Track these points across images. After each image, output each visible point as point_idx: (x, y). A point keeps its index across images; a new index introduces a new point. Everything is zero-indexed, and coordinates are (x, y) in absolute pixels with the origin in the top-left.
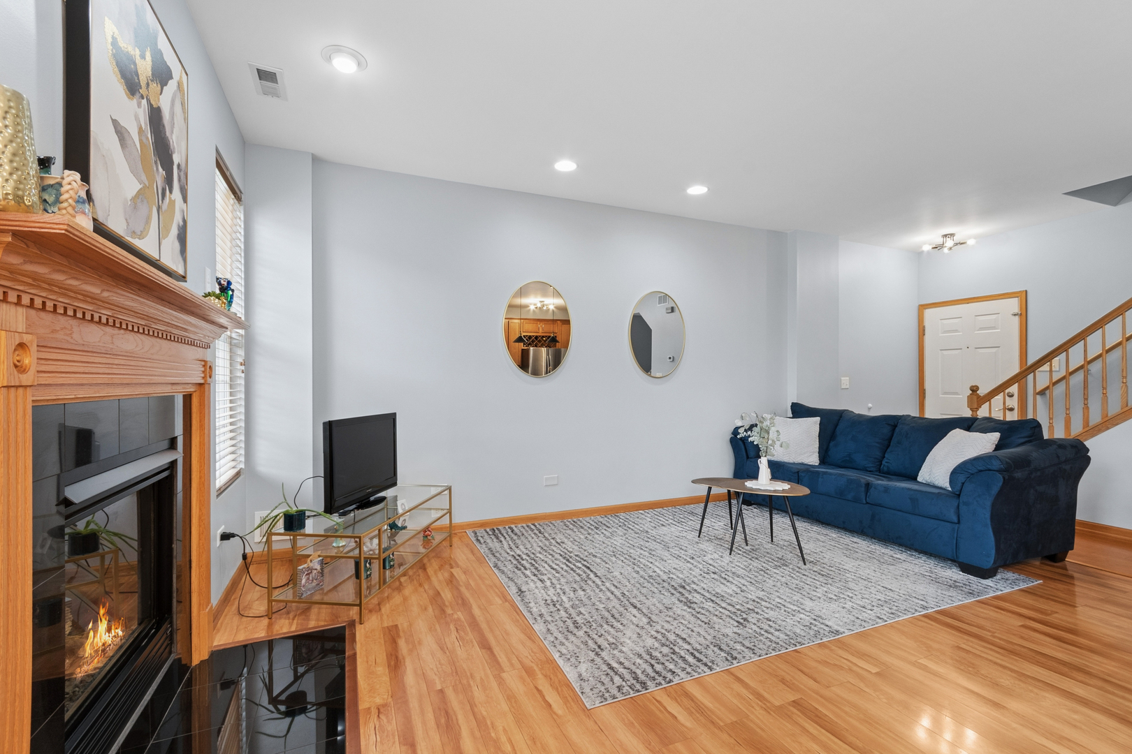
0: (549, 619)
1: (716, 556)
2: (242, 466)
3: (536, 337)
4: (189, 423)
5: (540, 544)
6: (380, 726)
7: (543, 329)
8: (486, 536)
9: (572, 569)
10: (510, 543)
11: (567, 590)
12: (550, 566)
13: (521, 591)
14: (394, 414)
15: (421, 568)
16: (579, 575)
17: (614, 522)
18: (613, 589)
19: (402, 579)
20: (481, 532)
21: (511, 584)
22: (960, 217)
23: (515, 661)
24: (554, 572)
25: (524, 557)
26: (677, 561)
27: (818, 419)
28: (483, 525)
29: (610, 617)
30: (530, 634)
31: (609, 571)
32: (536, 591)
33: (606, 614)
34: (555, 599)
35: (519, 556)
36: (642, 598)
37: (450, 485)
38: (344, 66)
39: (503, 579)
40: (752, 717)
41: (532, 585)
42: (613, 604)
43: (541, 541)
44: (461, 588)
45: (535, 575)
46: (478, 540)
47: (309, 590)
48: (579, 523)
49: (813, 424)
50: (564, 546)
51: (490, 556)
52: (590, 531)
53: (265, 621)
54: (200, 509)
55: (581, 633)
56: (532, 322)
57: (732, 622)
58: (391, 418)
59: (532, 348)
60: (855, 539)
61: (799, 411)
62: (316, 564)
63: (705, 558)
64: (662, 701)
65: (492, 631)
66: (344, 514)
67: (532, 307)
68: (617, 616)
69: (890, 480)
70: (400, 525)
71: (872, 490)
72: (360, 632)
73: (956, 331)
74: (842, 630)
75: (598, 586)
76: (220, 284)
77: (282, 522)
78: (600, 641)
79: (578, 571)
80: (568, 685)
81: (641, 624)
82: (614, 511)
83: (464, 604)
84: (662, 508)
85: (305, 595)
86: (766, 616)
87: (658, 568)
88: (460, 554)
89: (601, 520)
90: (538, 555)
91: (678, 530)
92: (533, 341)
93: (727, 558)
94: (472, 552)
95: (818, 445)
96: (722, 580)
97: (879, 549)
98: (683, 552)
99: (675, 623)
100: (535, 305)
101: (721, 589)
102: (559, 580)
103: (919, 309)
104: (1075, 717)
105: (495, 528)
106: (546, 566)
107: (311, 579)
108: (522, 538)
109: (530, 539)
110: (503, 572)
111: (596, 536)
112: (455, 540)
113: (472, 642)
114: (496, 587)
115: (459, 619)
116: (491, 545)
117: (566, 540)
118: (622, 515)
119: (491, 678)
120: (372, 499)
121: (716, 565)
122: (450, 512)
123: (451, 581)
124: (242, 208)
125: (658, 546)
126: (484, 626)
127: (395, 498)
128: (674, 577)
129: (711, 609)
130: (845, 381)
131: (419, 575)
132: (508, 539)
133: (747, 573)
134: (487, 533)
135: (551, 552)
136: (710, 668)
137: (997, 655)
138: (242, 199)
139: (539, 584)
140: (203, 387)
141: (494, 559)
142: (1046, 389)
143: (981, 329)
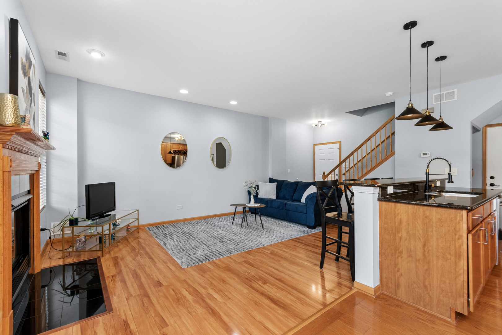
0: (174, 249)
1: (236, 229)
2: (46, 204)
3: (179, 151)
4: (32, 185)
5: (174, 229)
6: (113, 279)
7: (181, 148)
8: (153, 228)
9: (185, 236)
10: (163, 230)
11: (182, 242)
12: (177, 236)
13: (165, 243)
14: (115, 183)
15: (126, 240)
16: (187, 237)
17: (204, 222)
18: (198, 240)
19: (118, 244)
20: (151, 227)
21: (161, 241)
22: (323, 116)
23: (161, 261)
24: (178, 237)
25: (167, 234)
26: (222, 231)
27: (276, 183)
28: (152, 225)
29: (195, 247)
30: (167, 254)
31: (198, 235)
32: (171, 243)
33: (194, 247)
34: (177, 244)
35: (165, 233)
36: (207, 242)
37: (138, 209)
38: (96, 56)
39: (159, 241)
40: (231, 265)
41: (169, 241)
42: (197, 244)
43: (175, 229)
44: (142, 244)
45: (171, 238)
46: (149, 230)
47: (80, 247)
48: (190, 222)
49: (274, 185)
50: (183, 229)
51: (154, 234)
52: (194, 225)
53: (62, 260)
54: (37, 217)
55: (184, 252)
56: (177, 144)
57: (234, 245)
58: (113, 184)
59: (176, 156)
60: (283, 222)
61: (271, 180)
62: (83, 238)
63: (232, 230)
64: (206, 264)
65: (153, 254)
66: (94, 220)
67: (176, 139)
68: (197, 247)
69: (294, 202)
70: (117, 224)
71: (286, 205)
72: (102, 259)
73: (323, 153)
74: (265, 244)
75: (193, 240)
76: (44, 133)
77: (68, 222)
78: (190, 253)
79: (187, 236)
80: (178, 264)
81: (205, 248)
82: (204, 218)
83: (143, 248)
84: (223, 216)
85: (78, 249)
86: (245, 243)
87: (215, 234)
88: (142, 235)
89: (199, 221)
90: (173, 233)
91: (226, 223)
92: (177, 153)
93: (239, 229)
94: (147, 234)
95: (276, 192)
96: (235, 235)
97: (288, 224)
98: (225, 229)
99: (216, 247)
100: (178, 138)
101: (234, 238)
102: (179, 239)
103: (314, 146)
104: (313, 256)
105: (156, 226)
106: (175, 236)
107: (81, 243)
108: (168, 228)
109: (170, 228)
110: (159, 239)
111: (196, 226)
112: (140, 231)
113: (146, 258)
114: (156, 243)
115: (141, 253)
116: (155, 231)
117: (184, 228)
118: (207, 219)
119: (152, 265)
120: (105, 215)
121: (235, 231)
122: (138, 219)
123: (139, 243)
124: (45, 99)
125: (217, 228)
126: (151, 254)
127: (115, 215)
128: (220, 236)
129: (229, 243)
130: (289, 170)
131: (125, 242)
132: (162, 229)
133: (244, 233)
134: (154, 227)
135: (178, 232)
136: (223, 256)
137: (303, 246)
138: (45, 95)
139: (172, 241)
140: (38, 172)
141: (155, 235)
142: (345, 173)
143: (330, 153)
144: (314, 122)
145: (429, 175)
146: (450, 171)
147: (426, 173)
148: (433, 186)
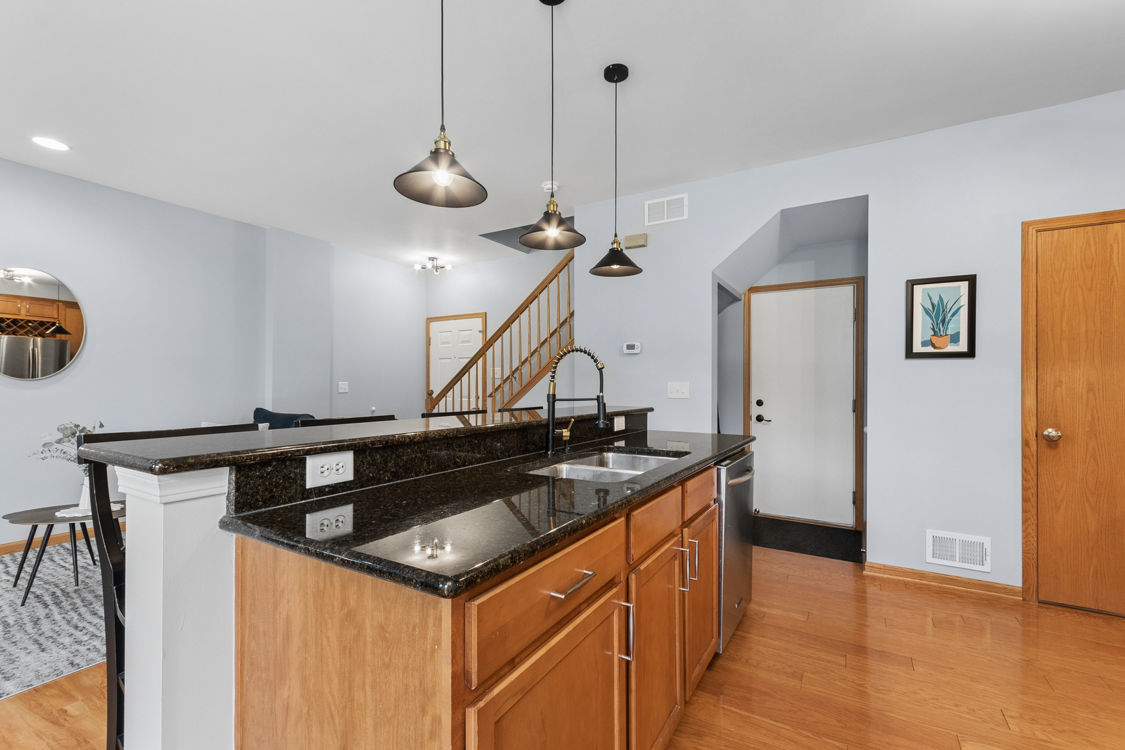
22: (438, 243)
73: (448, 343)
103: (427, 322)
130: (343, 386)
142: (492, 393)
143: (463, 342)
144: (418, 257)
145: (556, 403)
146: (601, 391)
147: (548, 395)
148: (565, 436)
